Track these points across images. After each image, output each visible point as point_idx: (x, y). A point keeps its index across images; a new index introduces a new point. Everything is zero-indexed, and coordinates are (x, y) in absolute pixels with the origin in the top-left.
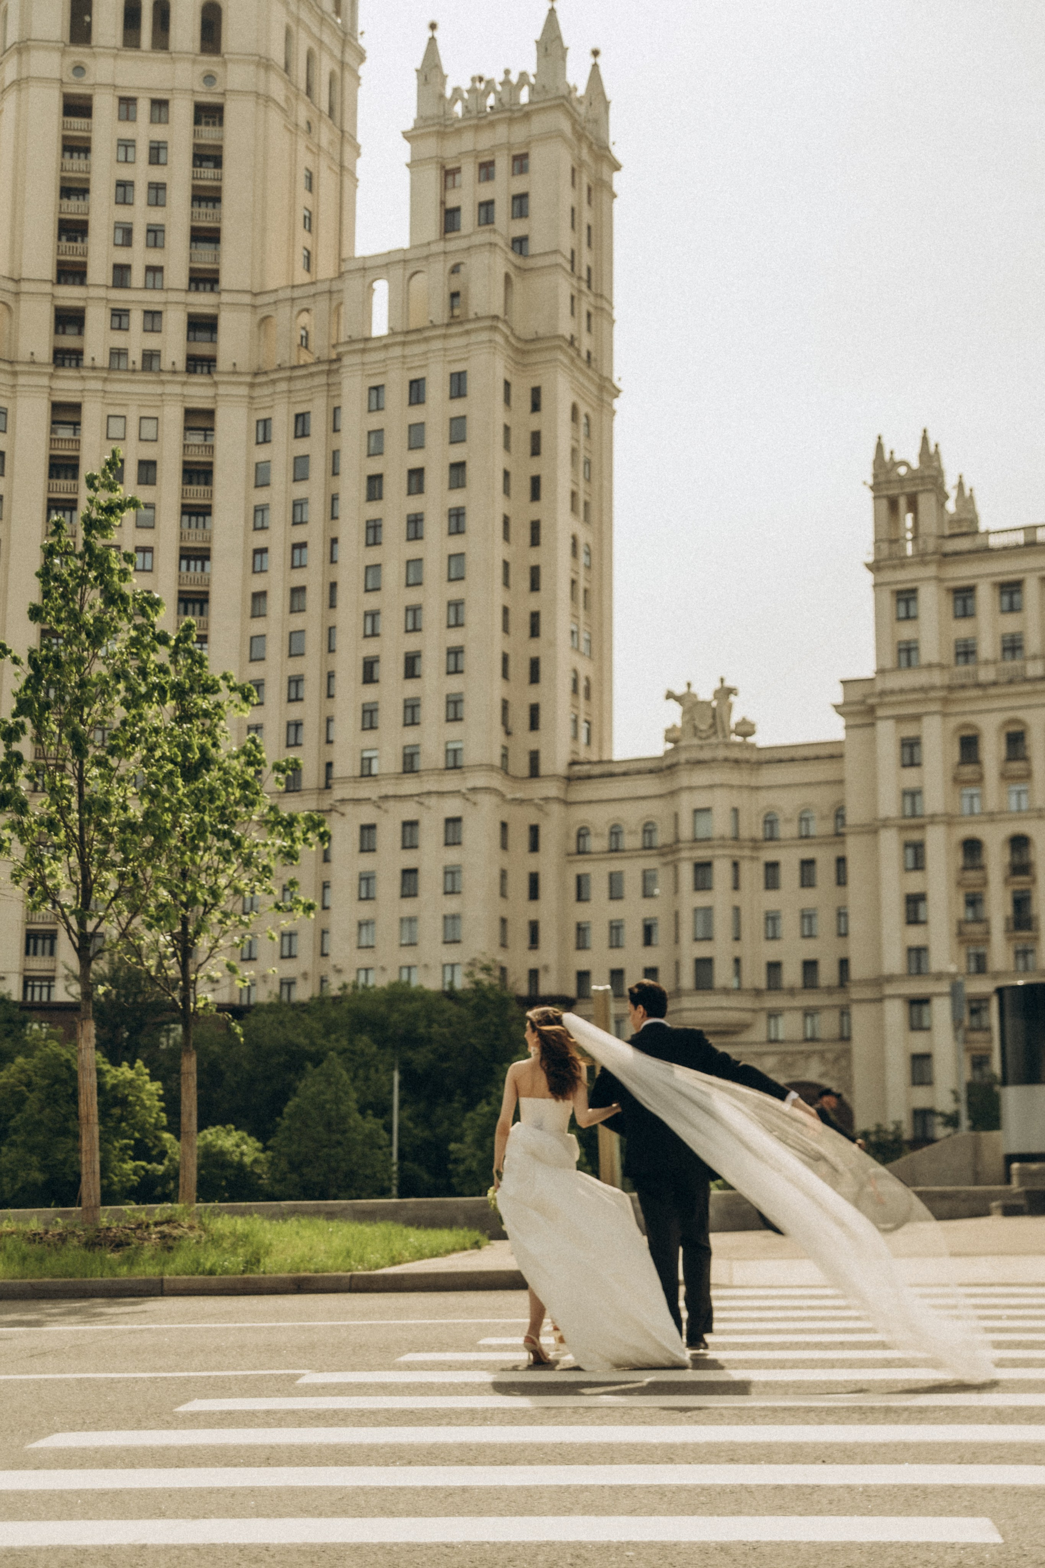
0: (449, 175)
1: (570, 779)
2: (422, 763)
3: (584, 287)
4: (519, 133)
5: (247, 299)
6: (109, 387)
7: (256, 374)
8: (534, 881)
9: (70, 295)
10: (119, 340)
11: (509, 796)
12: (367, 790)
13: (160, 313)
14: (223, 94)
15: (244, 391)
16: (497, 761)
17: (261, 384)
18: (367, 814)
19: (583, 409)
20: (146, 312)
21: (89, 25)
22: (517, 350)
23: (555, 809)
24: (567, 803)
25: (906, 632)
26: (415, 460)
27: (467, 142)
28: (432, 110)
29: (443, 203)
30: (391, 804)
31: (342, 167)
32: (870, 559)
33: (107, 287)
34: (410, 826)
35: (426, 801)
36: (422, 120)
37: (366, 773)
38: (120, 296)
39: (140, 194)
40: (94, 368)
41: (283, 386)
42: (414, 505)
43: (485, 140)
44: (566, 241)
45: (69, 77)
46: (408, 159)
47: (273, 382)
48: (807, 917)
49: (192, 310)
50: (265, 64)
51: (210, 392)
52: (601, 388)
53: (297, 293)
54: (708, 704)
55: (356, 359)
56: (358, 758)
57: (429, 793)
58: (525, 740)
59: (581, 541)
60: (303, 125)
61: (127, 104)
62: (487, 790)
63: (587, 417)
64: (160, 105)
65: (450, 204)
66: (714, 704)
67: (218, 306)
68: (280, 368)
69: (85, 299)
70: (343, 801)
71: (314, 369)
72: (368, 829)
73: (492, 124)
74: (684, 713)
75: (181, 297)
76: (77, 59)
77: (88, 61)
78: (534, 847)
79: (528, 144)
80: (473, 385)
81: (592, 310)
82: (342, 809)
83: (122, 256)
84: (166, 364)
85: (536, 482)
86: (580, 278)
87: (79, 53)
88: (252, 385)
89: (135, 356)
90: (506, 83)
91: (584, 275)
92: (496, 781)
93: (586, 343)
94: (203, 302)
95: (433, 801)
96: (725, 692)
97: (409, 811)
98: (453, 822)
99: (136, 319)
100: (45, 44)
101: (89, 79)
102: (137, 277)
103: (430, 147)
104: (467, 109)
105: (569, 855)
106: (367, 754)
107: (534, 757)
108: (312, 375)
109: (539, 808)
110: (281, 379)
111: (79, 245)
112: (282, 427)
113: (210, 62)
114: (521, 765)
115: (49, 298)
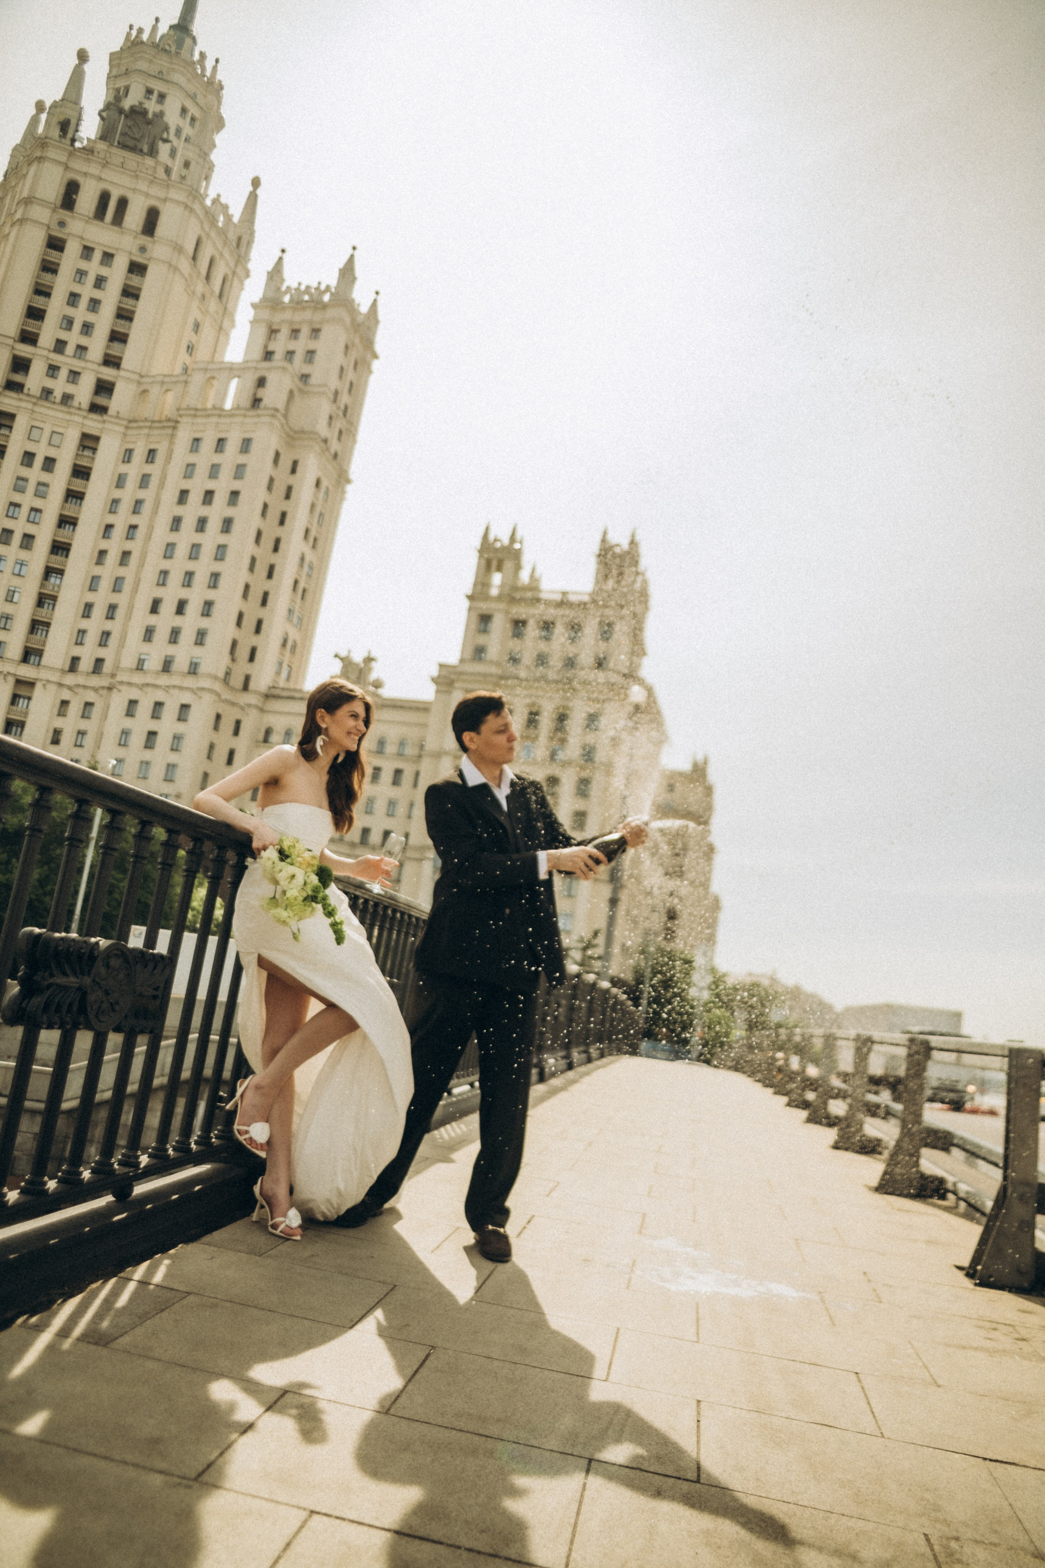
0: (273, 332)
1: (267, 696)
2: (175, 667)
3: (341, 414)
4: (318, 317)
5: (136, 377)
6: (37, 409)
7: (130, 421)
8: (231, 753)
9: (25, 350)
10: (49, 383)
11: (223, 697)
12: (137, 678)
13: (79, 374)
14: (149, 260)
15: (122, 429)
16: (221, 675)
17: (132, 428)
18: (134, 694)
19: (325, 483)
20: (71, 371)
21: (75, 200)
22: (289, 436)
23: (254, 713)
24: (262, 710)
25: (481, 640)
26: (211, 485)
27: (287, 315)
28: (270, 294)
29: (266, 347)
30: (149, 690)
31: (221, 328)
32: (470, 592)
33: (49, 351)
34: (158, 705)
35: (172, 691)
36: (264, 299)
37: (140, 666)
38: (57, 359)
39: (84, 303)
40: (28, 395)
41: (146, 431)
42: (204, 511)
43: (298, 317)
44: (334, 383)
45: (54, 225)
46: (251, 319)
47: (140, 428)
48: (392, 804)
49: (100, 376)
50: (179, 249)
51: (100, 426)
52: (340, 476)
53: (167, 379)
54: (357, 665)
55: (189, 420)
56: (137, 656)
57: (174, 687)
58: (242, 667)
59: (308, 559)
60: (199, 294)
61: (87, 251)
62: (211, 691)
63: (328, 488)
64: (108, 257)
65: (270, 348)
66: (362, 665)
67: (116, 377)
68: (146, 420)
69: (33, 354)
70: (121, 683)
71: (165, 424)
72: (133, 703)
73: (304, 309)
74: (343, 667)
75: (95, 367)
76: (63, 217)
77: (68, 220)
78: (236, 732)
79: (321, 323)
80: (254, 447)
81: (343, 429)
82: (120, 687)
83: (63, 335)
84: (75, 403)
85: (284, 515)
86: (339, 408)
87: (64, 214)
88: (127, 428)
89: (58, 395)
90: (317, 289)
91: (342, 407)
92: (218, 687)
93: (334, 446)
94: (108, 373)
95: (175, 692)
96: (369, 660)
97: (160, 696)
98: (185, 707)
99: (63, 374)
100: (43, 203)
101: (67, 230)
102: (70, 349)
103: (266, 314)
104: (291, 301)
105: (257, 741)
106: (142, 657)
107: (247, 679)
108: (163, 427)
109: (242, 708)
110: (146, 427)
111: (39, 323)
112: (139, 455)
113: (145, 240)
114: (237, 681)
115: (10, 348)
